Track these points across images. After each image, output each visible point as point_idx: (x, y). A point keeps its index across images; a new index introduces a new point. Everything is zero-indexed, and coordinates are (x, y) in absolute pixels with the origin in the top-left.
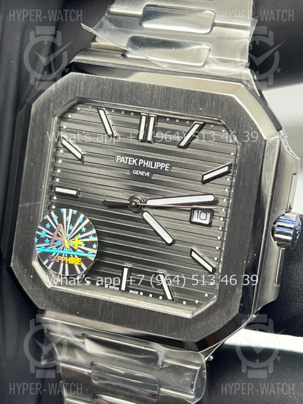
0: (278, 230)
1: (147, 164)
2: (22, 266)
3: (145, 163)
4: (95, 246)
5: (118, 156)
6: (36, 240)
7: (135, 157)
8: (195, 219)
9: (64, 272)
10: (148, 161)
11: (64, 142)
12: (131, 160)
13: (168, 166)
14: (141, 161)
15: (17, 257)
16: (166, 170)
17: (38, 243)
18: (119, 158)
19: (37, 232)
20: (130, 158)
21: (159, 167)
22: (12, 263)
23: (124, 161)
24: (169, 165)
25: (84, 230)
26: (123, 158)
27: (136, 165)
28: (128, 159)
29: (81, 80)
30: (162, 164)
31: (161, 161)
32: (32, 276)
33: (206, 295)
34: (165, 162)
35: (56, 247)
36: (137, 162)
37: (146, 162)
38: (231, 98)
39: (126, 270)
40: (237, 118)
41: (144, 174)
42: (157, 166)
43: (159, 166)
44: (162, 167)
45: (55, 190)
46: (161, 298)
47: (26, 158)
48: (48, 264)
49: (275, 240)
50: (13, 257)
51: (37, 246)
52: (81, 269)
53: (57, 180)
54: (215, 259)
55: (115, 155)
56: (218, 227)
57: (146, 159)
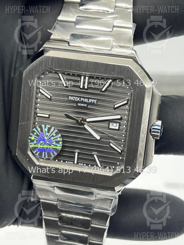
0: (152, 130)
1: (85, 100)
2: (22, 155)
3: (84, 100)
4: (61, 143)
5: (70, 97)
6: (29, 141)
7: (79, 97)
8: (111, 127)
9: (45, 157)
11: (41, 90)
14: (82, 99)
15: (19, 150)
16: (95, 103)
17: (30, 142)
19: (30, 137)
20: (76, 98)
21: (91, 102)
22: (17, 153)
23: (73, 99)
25: (54, 135)
26: (72, 97)
27: (79, 101)
29: (49, 59)
30: (93, 100)
31: (92, 99)
32: (28, 159)
33: (118, 164)
34: (95, 99)
35: (40, 144)
36: (80, 99)
37: (84, 99)
38: (128, 67)
39: (76, 154)
40: (132, 77)
41: (84, 105)
42: (90, 101)
44: (93, 101)
45: (37, 115)
47: (21, 100)
48: (36, 153)
49: (151, 135)
50: (17, 150)
51: (29, 144)
52: (54, 154)
53: (38, 110)
54: (122, 146)
55: (68, 96)
56: (123, 130)
57: (84, 98)
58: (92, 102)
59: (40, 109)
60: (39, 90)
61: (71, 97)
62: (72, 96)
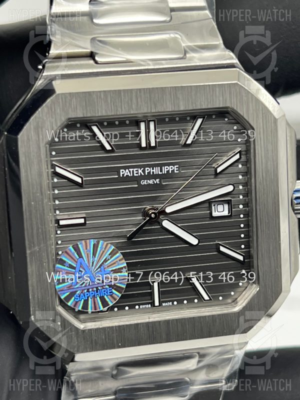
0: (295, 202)
1: (154, 171)
3: (152, 171)
4: (124, 270)
5: (121, 170)
7: (140, 167)
8: (215, 214)
9: (95, 308)
10: (155, 168)
11: (58, 170)
12: (136, 171)
13: (176, 168)
14: (147, 170)
16: (176, 172)
18: (123, 172)
20: (135, 169)
22: (32, 317)
23: (129, 174)
24: (178, 166)
26: (127, 170)
27: (143, 174)
28: (133, 171)
30: (170, 167)
31: (169, 165)
33: (241, 284)
34: (173, 164)
36: (144, 171)
37: (153, 169)
39: (156, 285)
41: (154, 182)
42: (166, 170)
43: (168, 170)
44: (171, 170)
45: (58, 223)
46: (196, 301)
48: (76, 305)
50: (31, 309)
52: (114, 299)
53: (58, 212)
54: (243, 246)
55: (117, 170)
56: (240, 215)
57: (153, 166)
58: (169, 170)
59: (61, 210)
60: (55, 170)
61: (125, 170)
62: (125, 168)
